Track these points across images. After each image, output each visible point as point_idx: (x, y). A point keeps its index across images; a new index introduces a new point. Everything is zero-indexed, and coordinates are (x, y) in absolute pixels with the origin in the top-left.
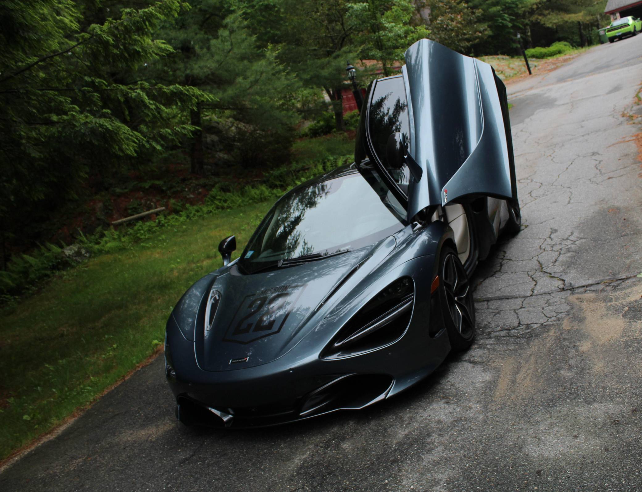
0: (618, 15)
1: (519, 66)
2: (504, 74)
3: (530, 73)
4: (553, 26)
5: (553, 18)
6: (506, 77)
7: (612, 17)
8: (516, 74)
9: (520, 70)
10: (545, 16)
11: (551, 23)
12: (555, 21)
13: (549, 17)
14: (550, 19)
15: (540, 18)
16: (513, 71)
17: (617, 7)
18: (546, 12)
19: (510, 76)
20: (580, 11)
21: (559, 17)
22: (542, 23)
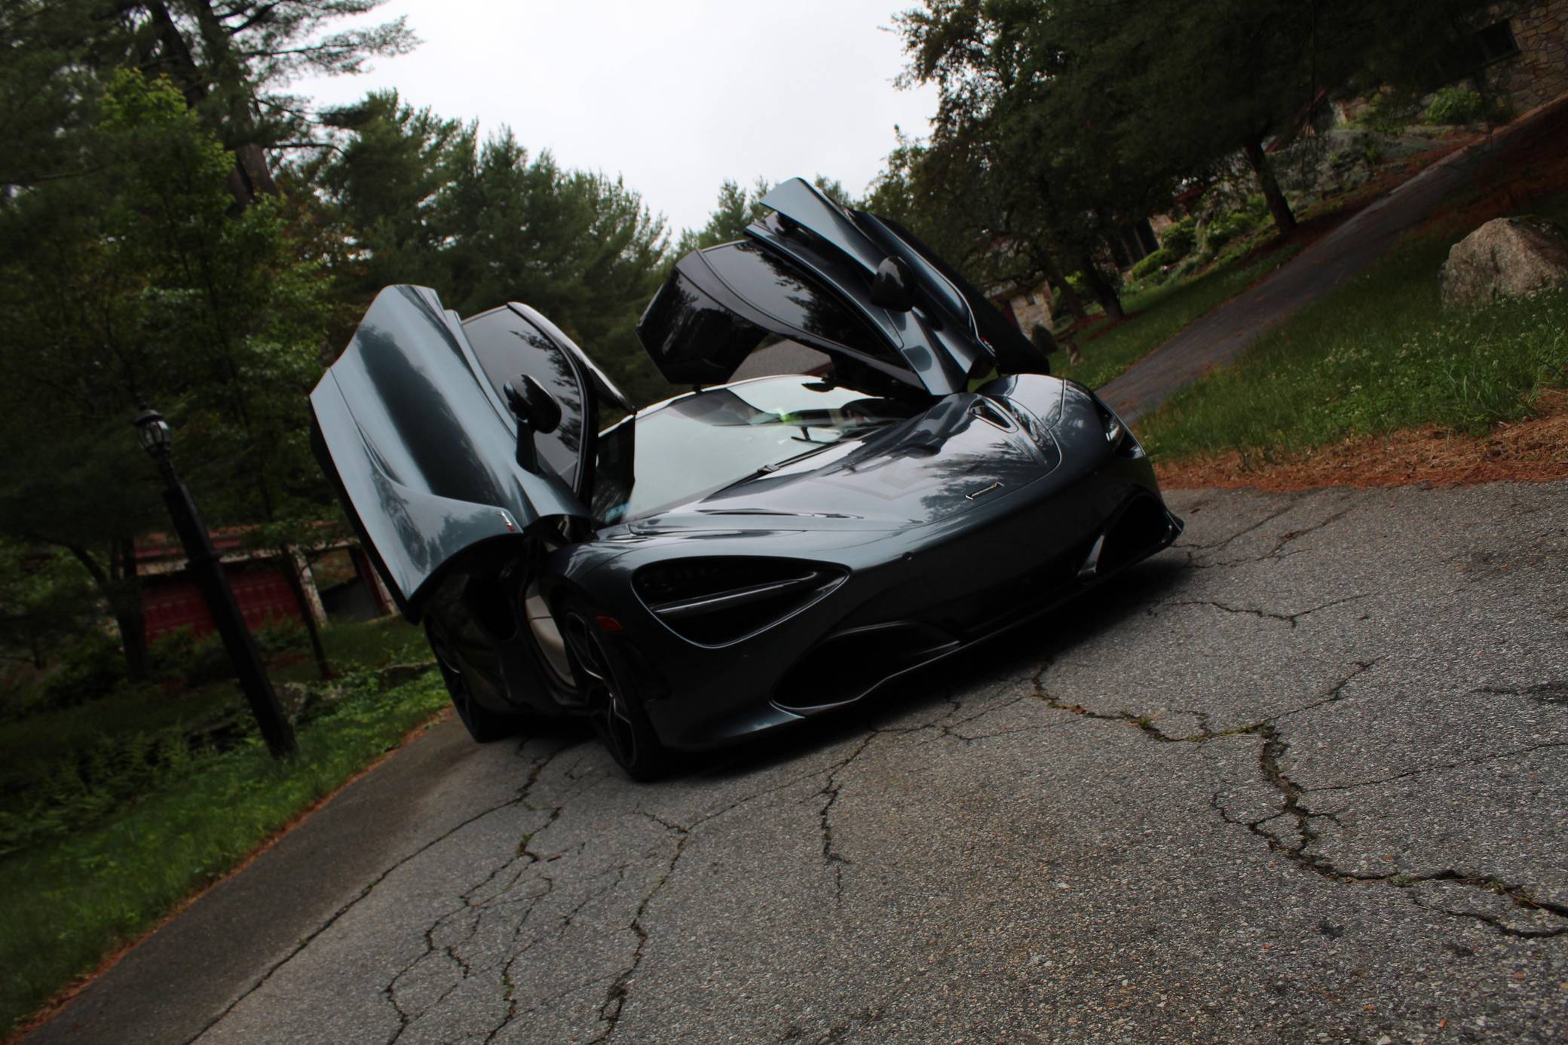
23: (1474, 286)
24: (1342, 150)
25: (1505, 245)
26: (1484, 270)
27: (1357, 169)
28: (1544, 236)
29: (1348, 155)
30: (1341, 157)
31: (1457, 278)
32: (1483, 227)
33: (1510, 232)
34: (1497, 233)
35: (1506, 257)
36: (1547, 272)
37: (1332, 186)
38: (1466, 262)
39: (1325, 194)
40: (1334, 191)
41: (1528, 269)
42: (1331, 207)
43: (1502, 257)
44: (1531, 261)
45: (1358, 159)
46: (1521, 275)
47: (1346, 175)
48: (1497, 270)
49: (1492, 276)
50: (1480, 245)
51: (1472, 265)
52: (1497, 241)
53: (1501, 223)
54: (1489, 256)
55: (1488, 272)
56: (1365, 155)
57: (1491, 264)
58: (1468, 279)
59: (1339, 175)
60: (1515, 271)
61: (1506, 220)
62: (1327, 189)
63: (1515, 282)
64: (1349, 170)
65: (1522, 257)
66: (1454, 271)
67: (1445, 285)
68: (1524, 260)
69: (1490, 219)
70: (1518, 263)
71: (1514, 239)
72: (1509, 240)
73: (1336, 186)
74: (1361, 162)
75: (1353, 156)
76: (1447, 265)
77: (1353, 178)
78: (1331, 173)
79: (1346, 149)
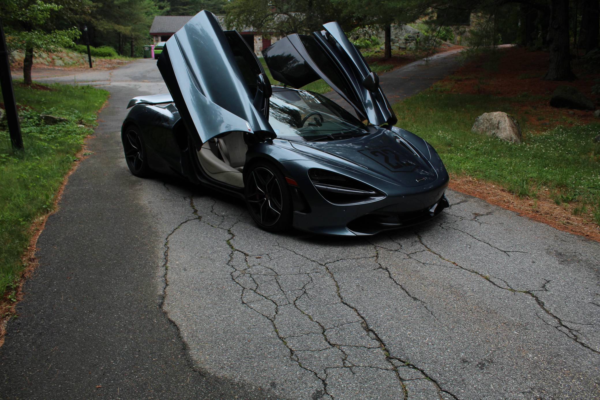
0: (160, 38)
1: (77, 57)
2: (63, 61)
3: (91, 67)
4: (104, 30)
5: (105, 24)
6: (65, 64)
7: (154, 39)
8: (74, 64)
9: (79, 62)
10: (98, 20)
11: (102, 27)
12: (106, 27)
13: (101, 22)
14: (102, 24)
15: (93, 20)
16: (71, 60)
17: (160, 32)
18: (99, 17)
19: (69, 64)
20: (129, 26)
21: (110, 25)
22: (95, 25)
23: (486, 128)
24: (409, 35)
25: (503, 122)
26: (493, 126)
27: (412, 43)
28: (514, 124)
29: (411, 37)
30: (409, 37)
31: (482, 123)
32: (498, 112)
33: (507, 118)
34: (503, 117)
35: (502, 126)
36: (513, 136)
37: (403, 46)
38: (487, 120)
39: (400, 48)
40: (403, 48)
41: (508, 132)
42: (401, 54)
43: (501, 125)
44: (510, 131)
45: (414, 40)
46: (505, 133)
47: (408, 44)
48: (498, 128)
49: (495, 129)
50: (495, 118)
51: (489, 122)
52: (502, 119)
53: (505, 114)
54: (497, 123)
55: (494, 127)
56: (416, 39)
57: (497, 125)
58: (486, 125)
59: (406, 43)
60: (504, 131)
61: (506, 114)
62: (401, 46)
63: (502, 134)
64: (410, 43)
65: (508, 128)
66: (482, 121)
67: (477, 123)
68: (508, 129)
69: (502, 111)
70: (506, 129)
71: (507, 121)
72: (505, 121)
73: (404, 47)
74: (414, 42)
75: (412, 38)
76: (480, 117)
77: (410, 46)
78: (404, 41)
79: (411, 35)
